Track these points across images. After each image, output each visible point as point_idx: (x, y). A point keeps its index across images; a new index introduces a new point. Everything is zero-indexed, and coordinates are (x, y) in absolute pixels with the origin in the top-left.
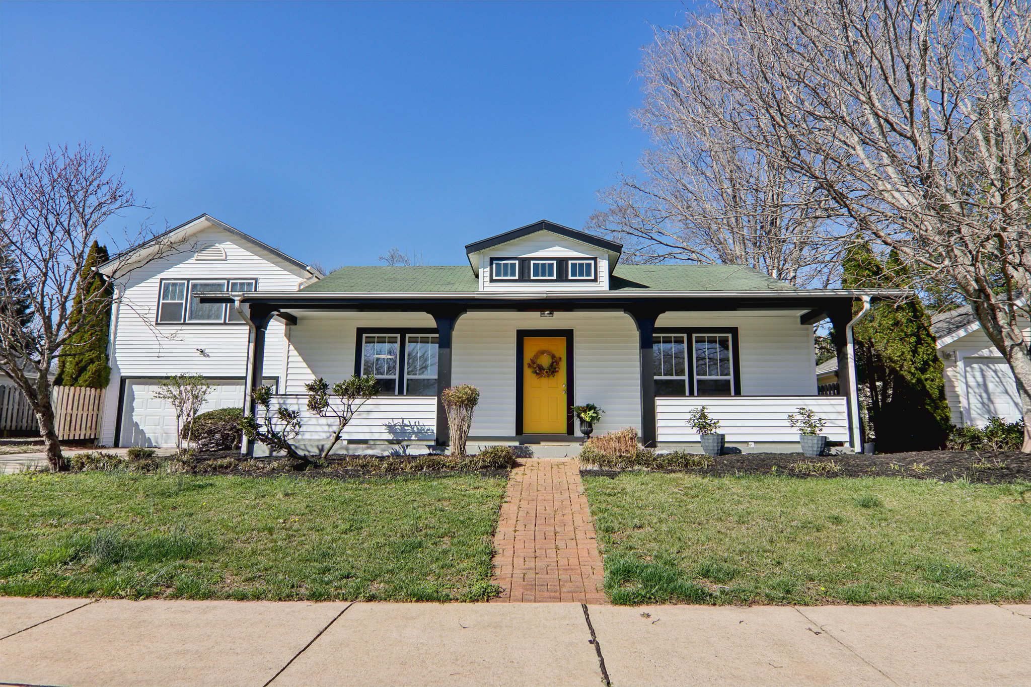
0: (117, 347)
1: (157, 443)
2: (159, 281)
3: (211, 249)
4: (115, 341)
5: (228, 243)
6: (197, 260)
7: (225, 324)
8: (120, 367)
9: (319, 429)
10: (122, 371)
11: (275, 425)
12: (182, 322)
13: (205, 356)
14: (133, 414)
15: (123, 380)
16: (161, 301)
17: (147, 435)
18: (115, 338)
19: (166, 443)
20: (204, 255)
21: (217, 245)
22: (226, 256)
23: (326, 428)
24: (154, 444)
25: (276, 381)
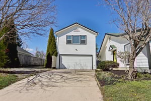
1: (67, 68)
2: (66, 35)
3: (76, 29)
5: (80, 28)
6: (74, 32)
7: (80, 44)
10: (60, 53)
12: (72, 44)
14: (62, 62)
15: (60, 55)
17: (65, 66)
25: (92, 55)
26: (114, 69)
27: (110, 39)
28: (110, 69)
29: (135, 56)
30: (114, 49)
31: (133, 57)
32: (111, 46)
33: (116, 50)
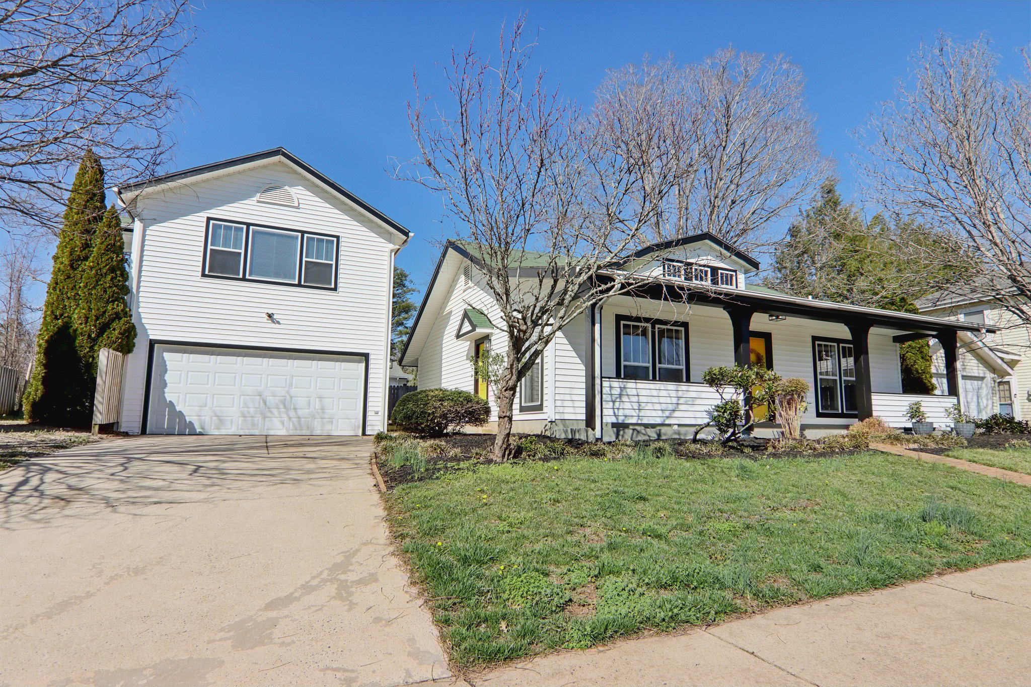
0: (141, 299)
1: (203, 428)
2: (205, 220)
3: (278, 191)
4: (138, 292)
5: (300, 188)
6: (258, 202)
7: (299, 285)
8: (147, 326)
9: (654, 414)
10: (149, 332)
11: (618, 409)
12: (241, 276)
13: (274, 322)
14: (166, 390)
15: (152, 344)
16: (209, 247)
17: (188, 419)
18: (138, 287)
19: (218, 429)
20: (270, 196)
21: (286, 187)
22: (299, 204)
23: (660, 413)
24: (198, 430)
25: (366, 357)
26: (469, 429)
27: (467, 273)
28: (450, 428)
29: (514, 377)
30: (481, 331)
31: (511, 383)
32: (466, 315)
33: (487, 338)
